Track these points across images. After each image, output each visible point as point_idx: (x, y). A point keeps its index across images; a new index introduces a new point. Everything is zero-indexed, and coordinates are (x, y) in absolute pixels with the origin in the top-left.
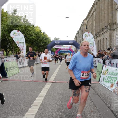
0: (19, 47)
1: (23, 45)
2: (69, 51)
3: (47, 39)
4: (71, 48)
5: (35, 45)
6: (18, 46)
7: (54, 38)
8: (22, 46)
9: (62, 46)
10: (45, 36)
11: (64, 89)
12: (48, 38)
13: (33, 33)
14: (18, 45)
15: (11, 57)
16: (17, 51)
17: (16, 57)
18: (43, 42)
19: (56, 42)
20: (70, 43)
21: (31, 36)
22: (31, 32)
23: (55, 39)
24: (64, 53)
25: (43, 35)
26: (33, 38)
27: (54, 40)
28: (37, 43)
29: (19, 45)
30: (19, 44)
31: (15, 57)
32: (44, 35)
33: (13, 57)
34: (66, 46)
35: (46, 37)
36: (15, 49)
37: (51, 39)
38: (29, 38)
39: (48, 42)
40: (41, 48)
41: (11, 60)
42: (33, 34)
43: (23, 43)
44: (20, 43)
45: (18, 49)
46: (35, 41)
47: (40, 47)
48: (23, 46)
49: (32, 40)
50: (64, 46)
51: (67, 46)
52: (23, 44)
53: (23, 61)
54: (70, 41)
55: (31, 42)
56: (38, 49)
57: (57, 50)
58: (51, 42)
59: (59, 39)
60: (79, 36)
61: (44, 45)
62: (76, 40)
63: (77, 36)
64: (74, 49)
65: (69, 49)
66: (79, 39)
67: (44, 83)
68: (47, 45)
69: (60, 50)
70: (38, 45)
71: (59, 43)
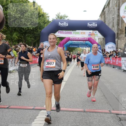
2: (88, 42)
3: (40, 16)
4: (92, 37)
7: (57, 15)
9: (72, 32)
12: (43, 15)
19: (61, 23)
20: (91, 25)
23: (58, 17)
24: (77, 48)
27: (55, 19)
34: (82, 33)
37: (48, 17)
39: (43, 23)
40: (27, 35)
47: (25, 33)
50: (78, 33)
51: (84, 33)
54: (91, 22)
56: (21, 38)
57: (62, 40)
58: (49, 23)
59: (67, 17)
60: (110, 10)
61: (33, 30)
62: (103, 20)
63: (106, 10)
64: (99, 39)
65: (88, 38)
66: (111, 17)
67: (34, 111)
68: (41, 29)
69: (70, 41)
70: (22, 29)
71: (67, 25)
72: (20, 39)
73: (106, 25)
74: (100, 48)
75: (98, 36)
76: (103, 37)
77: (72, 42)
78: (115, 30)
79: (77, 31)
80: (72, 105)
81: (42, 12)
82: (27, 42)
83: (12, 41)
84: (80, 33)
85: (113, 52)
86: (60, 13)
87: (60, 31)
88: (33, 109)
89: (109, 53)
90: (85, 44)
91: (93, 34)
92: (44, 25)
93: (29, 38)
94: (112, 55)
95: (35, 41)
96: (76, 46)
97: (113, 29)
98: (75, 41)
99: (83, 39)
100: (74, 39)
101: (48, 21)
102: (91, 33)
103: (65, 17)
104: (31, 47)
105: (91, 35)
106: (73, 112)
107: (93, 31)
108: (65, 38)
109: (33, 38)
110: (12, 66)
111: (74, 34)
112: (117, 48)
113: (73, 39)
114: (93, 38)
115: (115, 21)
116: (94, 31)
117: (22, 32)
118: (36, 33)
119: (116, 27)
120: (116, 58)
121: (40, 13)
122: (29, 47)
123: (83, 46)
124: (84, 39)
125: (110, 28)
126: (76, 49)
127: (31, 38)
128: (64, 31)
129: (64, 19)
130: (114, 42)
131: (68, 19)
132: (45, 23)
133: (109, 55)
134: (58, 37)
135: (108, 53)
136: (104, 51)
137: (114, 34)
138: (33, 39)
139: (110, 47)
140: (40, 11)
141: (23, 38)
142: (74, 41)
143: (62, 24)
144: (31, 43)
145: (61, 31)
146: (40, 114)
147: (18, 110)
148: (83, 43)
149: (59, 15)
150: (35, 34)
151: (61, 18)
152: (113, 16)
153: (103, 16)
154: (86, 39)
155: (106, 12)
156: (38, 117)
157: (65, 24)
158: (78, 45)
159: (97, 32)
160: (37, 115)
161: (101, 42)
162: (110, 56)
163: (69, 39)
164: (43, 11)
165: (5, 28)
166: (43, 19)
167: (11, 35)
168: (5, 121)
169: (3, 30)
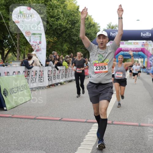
0: (31, 43)
1: (40, 40)
2: (141, 53)
3: (91, 26)
4: (145, 47)
5: (66, 41)
6: (30, 41)
7: (108, 25)
8: (38, 43)
9: (125, 42)
11: (133, 141)
12: (94, 25)
13: (62, 12)
14: (28, 40)
15: (15, 65)
16: (27, 52)
17: (24, 66)
19: (113, 33)
20: (144, 35)
21: (58, 19)
22: (56, 11)
23: (110, 27)
24: (129, 58)
26: (61, 25)
28: (70, 36)
29: (32, 41)
30: (32, 38)
31: (22, 65)
33: (18, 65)
34: (134, 43)
35: (90, 23)
36: (21, 49)
37: (99, 27)
38: (53, 24)
39: (94, 33)
40: (77, 46)
41: (14, 72)
42: (62, 16)
43: (39, 35)
44: (34, 34)
45: (28, 49)
46: (65, 31)
47: (76, 44)
48: (40, 43)
49: (59, 29)
50: (131, 43)
51: (137, 43)
52: (40, 37)
53: (40, 74)
55: (58, 34)
56: (71, 48)
65: (141, 49)
67: (87, 124)
69: (122, 52)
70: (73, 40)
72: (71, 50)
75: (151, 47)
77: (124, 53)
79: (129, 41)
80: (126, 119)
83: (62, 52)
84: (133, 43)
86: (111, 23)
87: (111, 41)
88: (86, 122)
90: (137, 55)
91: (147, 44)
95: (85, 52)
96: (128, 57)
99: (136, 50)
100: (127, 50)
102: (145, 43)
103: (116, 27)
105: (144, 45)
106: (127, 126)
110: (63, 77)
111: (127, 44)
113: (125, 50)
114: (146, 49)
117: (72, 43)
121: (91, 23)
123: (135, 57)
126: (128, 61)
127: (81, 48)
129: (116, 29)
140: (91, 21)
142: (126, 52)
143: (113, 35)
146: (93, 127)
147: (70, 123)
148: (136, 54)
149: (110, 25)
151: (113, 27)
154: (139, 50)
156: (91, 130)
157: (117, 34)
158: (130, 56)
159: (151, 42)
160: (90, 129)
163: (121, 50)
164: (94, 21)
165: (55, 39)
166: (94, 29)
167: (61, 46)
168: (58, 133)
169: (53, 41)
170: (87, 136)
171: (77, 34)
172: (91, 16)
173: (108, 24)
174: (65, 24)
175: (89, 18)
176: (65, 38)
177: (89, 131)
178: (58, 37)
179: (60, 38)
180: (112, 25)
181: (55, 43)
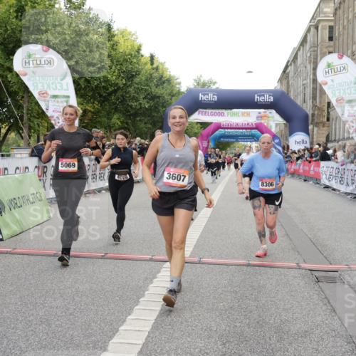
0: (49, 113)
2: (254, 132)
3: (164, 83)
4: (263, 121)
5: (116, 110)
6: (47, 109)
7: (196, 81)
9: (225, 112)
10: (157, 68)
12: (169, 81)
13: (109, 56)
15: (19, 155)
16: (43, 130)
17: (35, 156)
18: (148, 94)
19: (204, 95)
20: (261, 99)
23: (198, 84)
24: (234, 142)
25: (149, 66)
26: (106, 80)
27: (192, 87)
28: (123, 101)
29: (51, 108)
30: (51, 104)
32: (155, 66)
33: (25, 156)
34: (243, 114)
35: (162, 76)
36: (31, 124)
37: (179, 84)
39: (170, 95)
40: (138, 119)
41: (17, 168)
42: (109, 63)
43: (65, 99)
44: (55, 97)
45: (46, 124)
46: (115, 91)
47: (136, 115)
49: (104, 87)
50: (237, 114)
51: (248, 114)
52: (67, 102)
54: (261, 93)
55: (101, 96)
56: (127, 123)
57: (205, 128)
58: (181, 96)
59: (215, 83)
60: (299, 70)
61: (151, 109)
62: (284, 89)
63: (291, 69)
64: (277, 125)
65: (255, 124)
66: (300, 83)
67: (153, 264)
68: (165, 107)
69: (220, 130)
70: (129, 108)
71: (216, 98)
73: (290, 99)
74: (279, 144)
75: (274, 121)
76: (285, 122)
77: (225, 132)
78: (308, 108)
79: (235, 110)
81: (167, 75)
82: (137, 131)
84: (240, 114)
85: (304, 150)
86: (201, 76)
87: (201, 110)
88: (151, 260)
89: (296, 153)
90: (248, 136)
91: (265, 116)
92: (171, 99)
93: (143, 125)
94: (303, 156)
96: (232, 140)
97: (304, 107)
98: (231, 130)
99: (246, 126)
100: (229, 126)
101: (179, 92)
102: (262, 114)
103: (211, 83)
104: (146, 142)
105: (261, 117)
106: (226, 267)
107: (266, 110)
108: (211, 123)
109: (151, 124)
111: (229, 116)
112: (312, 143)
113: (227, 126)
114: (266, 124)
115: (309, 91)
116: (268, 111)
117: (129, 114)
118: (156, 114)
119: (309, 103)
120: (310, 162)
121: (164, 76)
122: (143, 141)
124: (249, 126)
125: (299, 104)
126: (232, 146)
127: (145, 123)
128: (210, 111)
129: (209, 88)
130: (306, 131)
131: (217, 88)
132: (173, 96)
133: (296, 156)
134: (198, 123)
135: (294, 152)
136: (286, 148)
137: (307, 116)
138: (150, 126)
139: (298, 142)
140: (163, 73)
141: (130, 124)
142: (229, 130)
143: (205, 98)
144: (146, 134)
145: (204, 110)
146: (164, 269)
147: (122, 262)
148: (246, 133)
149: (200, 79)
150: (154, 116)
151: (204, 85)
152: (305, 82)
153: (285, 82)
154: (251, 126)
155: (291, 74)
156: (159, 274)
157: (212, 98)
158: (236, 137)
159: (273, 111)
160: (159, 272)
161: (282, 131)
162: (298, 159)
163: (219, 127)
165: (96, 106)
166: (169, 87)
167: (108, 118)
168: (99, 282)
169: (92, 110)
170: (152, 285)
171: (137, 96)
172: (163, 64)
173: (196, 78)
174: (114, 78)
175: (161, 67)
176: (114, 104)
177: (155, 277)
178: (101, 103)
179: (106, 105)
180: (202, 80)
181: (96, 113)
